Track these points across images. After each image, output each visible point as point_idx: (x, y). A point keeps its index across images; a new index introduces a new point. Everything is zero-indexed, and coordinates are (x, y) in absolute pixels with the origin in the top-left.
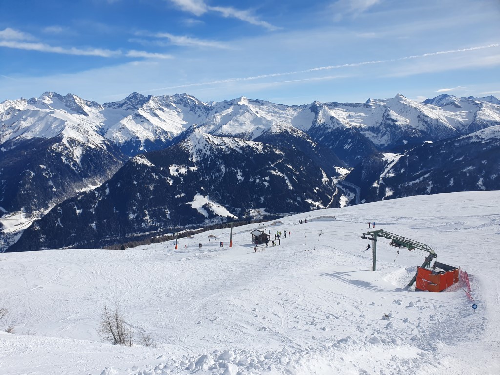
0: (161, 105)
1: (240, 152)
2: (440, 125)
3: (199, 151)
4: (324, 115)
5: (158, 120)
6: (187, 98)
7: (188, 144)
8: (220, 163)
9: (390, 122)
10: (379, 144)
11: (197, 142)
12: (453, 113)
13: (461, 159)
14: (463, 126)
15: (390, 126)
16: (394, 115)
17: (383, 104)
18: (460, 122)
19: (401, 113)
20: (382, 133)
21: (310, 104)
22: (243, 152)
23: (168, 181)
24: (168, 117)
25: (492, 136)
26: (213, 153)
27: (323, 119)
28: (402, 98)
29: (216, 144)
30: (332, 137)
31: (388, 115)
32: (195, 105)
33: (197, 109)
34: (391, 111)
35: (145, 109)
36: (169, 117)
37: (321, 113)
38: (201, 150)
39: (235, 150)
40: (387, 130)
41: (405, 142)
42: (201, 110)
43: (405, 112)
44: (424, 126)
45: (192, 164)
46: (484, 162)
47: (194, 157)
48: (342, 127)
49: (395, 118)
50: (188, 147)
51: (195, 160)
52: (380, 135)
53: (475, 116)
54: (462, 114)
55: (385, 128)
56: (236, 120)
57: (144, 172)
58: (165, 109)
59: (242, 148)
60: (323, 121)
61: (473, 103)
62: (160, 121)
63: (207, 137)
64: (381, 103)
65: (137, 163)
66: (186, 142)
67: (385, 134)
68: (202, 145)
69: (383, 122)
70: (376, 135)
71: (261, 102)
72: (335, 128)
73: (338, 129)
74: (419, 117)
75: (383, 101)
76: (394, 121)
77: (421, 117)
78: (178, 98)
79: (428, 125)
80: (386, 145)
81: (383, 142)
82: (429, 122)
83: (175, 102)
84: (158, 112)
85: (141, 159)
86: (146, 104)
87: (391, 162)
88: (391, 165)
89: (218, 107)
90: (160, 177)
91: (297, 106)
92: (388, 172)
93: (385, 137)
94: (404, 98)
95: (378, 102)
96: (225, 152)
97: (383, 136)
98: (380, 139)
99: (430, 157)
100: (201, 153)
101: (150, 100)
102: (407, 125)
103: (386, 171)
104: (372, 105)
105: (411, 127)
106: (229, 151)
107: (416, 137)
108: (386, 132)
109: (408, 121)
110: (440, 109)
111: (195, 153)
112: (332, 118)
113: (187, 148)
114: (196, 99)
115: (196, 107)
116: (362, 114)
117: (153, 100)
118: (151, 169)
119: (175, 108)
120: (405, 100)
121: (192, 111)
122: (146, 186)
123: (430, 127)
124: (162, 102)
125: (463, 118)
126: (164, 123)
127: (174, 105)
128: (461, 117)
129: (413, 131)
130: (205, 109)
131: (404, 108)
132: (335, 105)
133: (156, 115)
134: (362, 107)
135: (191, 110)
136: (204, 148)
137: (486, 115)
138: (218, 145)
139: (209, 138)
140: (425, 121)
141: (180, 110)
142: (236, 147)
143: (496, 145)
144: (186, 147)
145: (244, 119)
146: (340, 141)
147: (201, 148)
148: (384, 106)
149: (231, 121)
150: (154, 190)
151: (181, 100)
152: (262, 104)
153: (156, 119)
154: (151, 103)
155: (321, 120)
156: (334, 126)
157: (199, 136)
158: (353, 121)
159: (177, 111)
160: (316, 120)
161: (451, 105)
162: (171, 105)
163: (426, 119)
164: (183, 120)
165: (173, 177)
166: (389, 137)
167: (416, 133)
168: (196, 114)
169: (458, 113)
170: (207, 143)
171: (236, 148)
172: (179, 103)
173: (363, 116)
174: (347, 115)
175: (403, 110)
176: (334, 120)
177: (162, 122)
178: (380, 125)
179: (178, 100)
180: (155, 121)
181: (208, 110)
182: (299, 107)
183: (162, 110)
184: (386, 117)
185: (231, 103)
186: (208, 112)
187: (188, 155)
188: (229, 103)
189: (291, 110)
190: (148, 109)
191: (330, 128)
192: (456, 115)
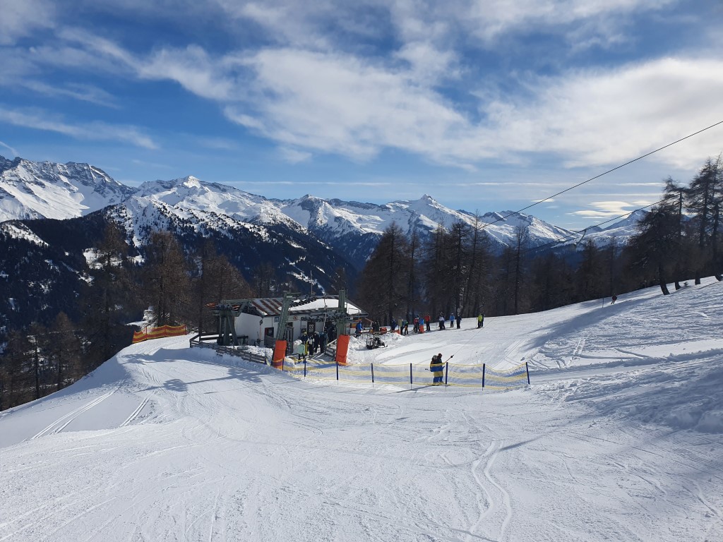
0: (39, 177)
1: (230, 236)
3: (146, 230)
4: (325, 214)
5: (33, 199)
6: (89, 171)
7: (122, 215)
8: (191, 252)
9: (422, 230)
11: (140, 212)
15: (422, 235)
16: (426, 221)
17: (405, 206)
18: (509, 238)
21: (298, 198)
22: (235, 237)
23: (83, 278)
24: (51, 197)
26: (176, 235)
27: (325, 219)
28: (431, 201)
29: (179, 219)
30: (345, 244)
31: (418, 220)
32: (104, 183)
33: (107, 189)
34: (422, 215)
35: (7, 178)
36: (55, 197)
37: (321, 210)
38: (149, 227)
39: (219, 232)
42: (115, 192)
45: (133, 251)
47: (135, 239)
48: (356, 232)
49: (429, 225)
50: (122, 220)
51: (137, 244)
53: (527, 232)
54: (508, 228)
56: (193, 201)
57: (26, 255)
58: (47, 184)
59: (231, 230)
60: (325, 222)
61: (518, 216)
62: (36, 201)
63: (161, 206)
64: (403, 205)
65: (9, 237)
66: (116, 211)
68: (151, 219)
69: (411, 230)
71: (222, 187)
72: (345, 233)
73: (350, 234)
75: (405, 203)
76: (428, 228)
78: (72, 170)
83: (66, 175)
84: (34, 187)
85: (18, 230)
86: (10, 171)
89: (146, 189)
90: (64, 270)
91: (279, 201)
94: (433, 201)
95: (398, 204)
96: (200, 233)
100: (149, 233)
101: (19, 167)
104: (390, 207)
106: (207, 233)
111: (137, 232)
112: (338, 219)
113: (120, 222)
114: (106, 175)
115: (105, 186)
116: (378, 218)
117: (25, 166)
118: (43, 251)
119: (66, 184)
120: (436, 204)
121: (98, 191)
122: (32, 284)
124: (41, 172)
125: (511, 233)
126: (45, 205)
127: (65, 180)
128: (507, 231)
130: (123, 192)
131: (437, 213)
132: (337, 203)
133: (30, 192)
134: (376, 209)
135: (96, 190)
136: (156, 224)
137: (539, 231)
138: (183, 221)
139: (164, 207)
141: (76, 189)
142: (221, 228)
144: (117, 220)
145: (206, 201)
146: (358, 250)
147: (149, 224)
148: (407, 209)
149: (182, 201)
150: (50, 294)
151: (78, 172)
152: (224, 191)
153: (29, 197)
154: (21, 171)
155: (322, 220)
156: (344, 230)
157: (145, 203)
158: (367, 227)
159: (70, 190)
160: (315, 220)
161: (490, 217)
162: (59, 178)
164: (82, 203)
165: (93, 272)
168: (104, 197)
169: (503, 227)
170: (161, 216)
171: (221, 230)
172: (75, 178)
173: (379, 221)
174: (357, 218)
175: (436, 216)
176: (343, 221)
177: (41, 203)
179: (72, 172)
180: (27, 201)
181: (127, 193)
182: (282, 201)
183: (41, 185)
184: (415, 223)
185: (169, 185)
186: (128, 195)
187: (123, 234)
188: (166, 185)
189: (271, 204)
190: (14, 179)
191: (338, 232)
192: (502, 229)
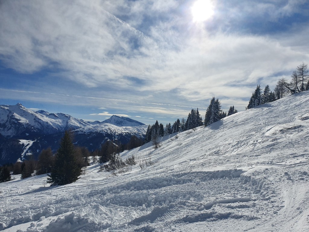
2: (49, 126)
9: (14, 120)
10: (6, 135)
12: (54, 120)
13: (76, 143)
14: (61, 128)
15: (14, 123)
16: (17, 116)
17: (6, 108)
18: (59, 125)
19: (22, 116)
20: (7, 128)
25: (89, 131)
28: (21, 106)
31: (13, 116)
34: (15, 113)
40: (11, 126)
41: (27, 134)
43: (24, 116)
44: (39, 125)
46: (91, 144)
49: (18, 118)
52: (6, 129)
53: (67, 123)
54: (60, 121)
55: (11, 125)
61: (64, 116)
67: (10, 129)
69: (8, 120)
70: (3, 129)
74: (35, 119)
75: (7, 106)
76: (17, 120)
77: (37, 120)
79: (41, 125)
80: (12, 136)
81: (9, 134)
82: (42, 123)
87: (27, 145)
88: (28, 147)
92: (27, 152)
93: (11, 131)
94: (22, 106)
95: (2, 107)
97: (8, 130)
98: (6, 132)
99: (56, 142)
102: (28, 124)
103: (25, 151)
105: (30, 125)
107: (34, 132)
108: (11, 127)
109: (28, 121)
110: (46, 117)
120: (24, 108)
123: (43, 126)
125: (60, 123)
128: (59, 122)
129: (32, 128)
131: (24, 112)
137: (73, 123)
140: (39, 122)
143: (94, 135)
148: (8, 110)
161: (52, 115)
163: (40, 121)
166: (14, 131)
167: (35, 129)
169: (57, 120)
175: (23, 114)
178: (6, 122)
184: (11, 117)
192: (56, 121)
